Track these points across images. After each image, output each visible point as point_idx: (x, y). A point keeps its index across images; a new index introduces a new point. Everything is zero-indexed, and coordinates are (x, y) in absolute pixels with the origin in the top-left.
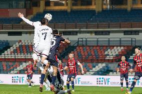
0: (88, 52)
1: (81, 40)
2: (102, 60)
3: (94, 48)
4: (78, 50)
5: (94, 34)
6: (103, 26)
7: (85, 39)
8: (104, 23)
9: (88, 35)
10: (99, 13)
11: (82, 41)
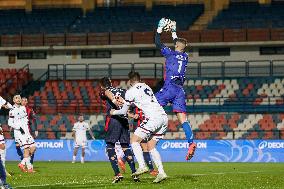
0: (67, 93)
1: (55, 67)
2: (96, 108)
3: (81, 84)
4: (49, 90)
5: (79, 57)
6: (98, 39)
7: (62, 67)
8: (100, 34)
9: (68, 59)
10: (89, 13)
11: (57, 71)
